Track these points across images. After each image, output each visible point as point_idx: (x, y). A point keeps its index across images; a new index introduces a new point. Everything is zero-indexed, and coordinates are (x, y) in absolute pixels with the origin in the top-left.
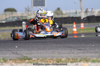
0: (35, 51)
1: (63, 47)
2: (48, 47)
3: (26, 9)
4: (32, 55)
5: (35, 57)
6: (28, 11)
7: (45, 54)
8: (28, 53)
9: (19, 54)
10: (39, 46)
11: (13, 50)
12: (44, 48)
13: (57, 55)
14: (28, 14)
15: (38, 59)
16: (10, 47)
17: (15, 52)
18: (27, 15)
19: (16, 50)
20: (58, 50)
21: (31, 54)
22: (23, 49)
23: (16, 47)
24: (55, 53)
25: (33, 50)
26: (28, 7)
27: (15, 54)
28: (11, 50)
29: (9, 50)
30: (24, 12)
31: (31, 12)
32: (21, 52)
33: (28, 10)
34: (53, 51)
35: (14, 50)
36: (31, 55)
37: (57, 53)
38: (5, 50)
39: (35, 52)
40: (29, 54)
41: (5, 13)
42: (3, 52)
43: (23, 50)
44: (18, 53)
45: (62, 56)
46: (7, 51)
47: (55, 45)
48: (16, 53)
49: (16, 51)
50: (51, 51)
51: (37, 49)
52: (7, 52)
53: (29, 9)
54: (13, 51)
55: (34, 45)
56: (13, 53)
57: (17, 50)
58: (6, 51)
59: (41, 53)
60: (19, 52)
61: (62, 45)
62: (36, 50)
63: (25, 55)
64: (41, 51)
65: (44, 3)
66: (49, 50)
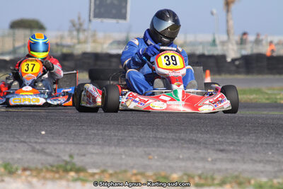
0: (96, 147)
1: (174, 140)
2: (131, 137)
3: (74, 25)
4: (87, 159)
5: (95, 165)
6: (78, 30)
7: (123, 157)
8: (77, 151)
9: (50, 155)
10: (107, 132)
11: (33, 140)
12: (122, 140)
13: (158, 163)
14: (78, 39)
15: (103, 172)
16: (25, 131)
17: (38, 147)
18: (75, 41)
19: (42, 141)
20: (161, 149)
21: (84, 155)
22: (62, 141)
23: (43, 133)
24: (151, 157)
25: (88, 144)
26: (79, 19)
27: (38, 151)
28: (27, 140)
29: (22, 142)
30: (66, 33)
31: (86, 33)
32: (56, 149)
33: (77, 26)
34: (145, 152)
35: (36, 142)
36: (83, 158)
37: (156, 157)
38: (12, 139)
39: (94, 151)
40: (78, 154)
41: (11, 31)
42: (5, 144)
43: (62, 143)
44: (48, 150)
45: (170, 167)
46: (17, 144)
47: (152, 134)
48: (43, 152)
49: (43, 146)
50: (140, 150)
51: (100, 142)
52: (15, 146)
53: (81, 25)
54: (34, 145)
55: (93, 131)
56: (34, 150)
57: (45, 143)
58: (13, 142)
59: (113, 154)
60: (50, 149)
61: (171, 135)
62: (99, 144)
63: (67, 158)
64: (113, 148)
65: (123, 11)
66: (134, 148)
